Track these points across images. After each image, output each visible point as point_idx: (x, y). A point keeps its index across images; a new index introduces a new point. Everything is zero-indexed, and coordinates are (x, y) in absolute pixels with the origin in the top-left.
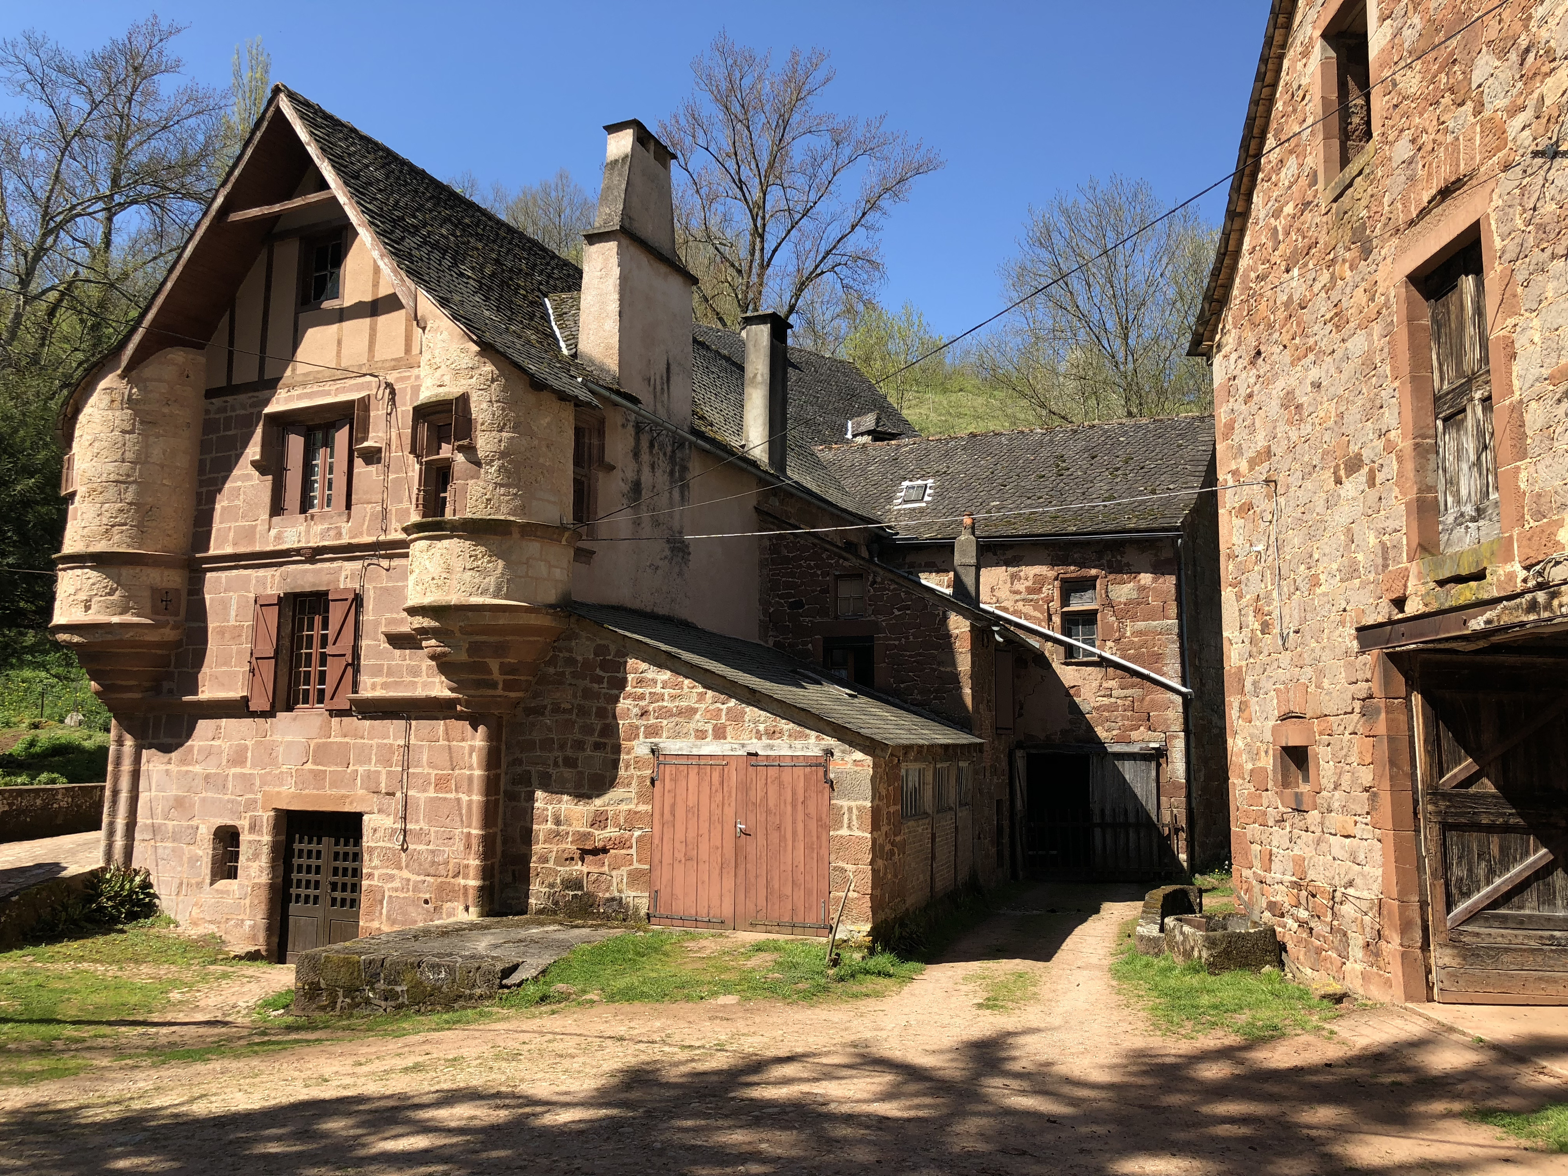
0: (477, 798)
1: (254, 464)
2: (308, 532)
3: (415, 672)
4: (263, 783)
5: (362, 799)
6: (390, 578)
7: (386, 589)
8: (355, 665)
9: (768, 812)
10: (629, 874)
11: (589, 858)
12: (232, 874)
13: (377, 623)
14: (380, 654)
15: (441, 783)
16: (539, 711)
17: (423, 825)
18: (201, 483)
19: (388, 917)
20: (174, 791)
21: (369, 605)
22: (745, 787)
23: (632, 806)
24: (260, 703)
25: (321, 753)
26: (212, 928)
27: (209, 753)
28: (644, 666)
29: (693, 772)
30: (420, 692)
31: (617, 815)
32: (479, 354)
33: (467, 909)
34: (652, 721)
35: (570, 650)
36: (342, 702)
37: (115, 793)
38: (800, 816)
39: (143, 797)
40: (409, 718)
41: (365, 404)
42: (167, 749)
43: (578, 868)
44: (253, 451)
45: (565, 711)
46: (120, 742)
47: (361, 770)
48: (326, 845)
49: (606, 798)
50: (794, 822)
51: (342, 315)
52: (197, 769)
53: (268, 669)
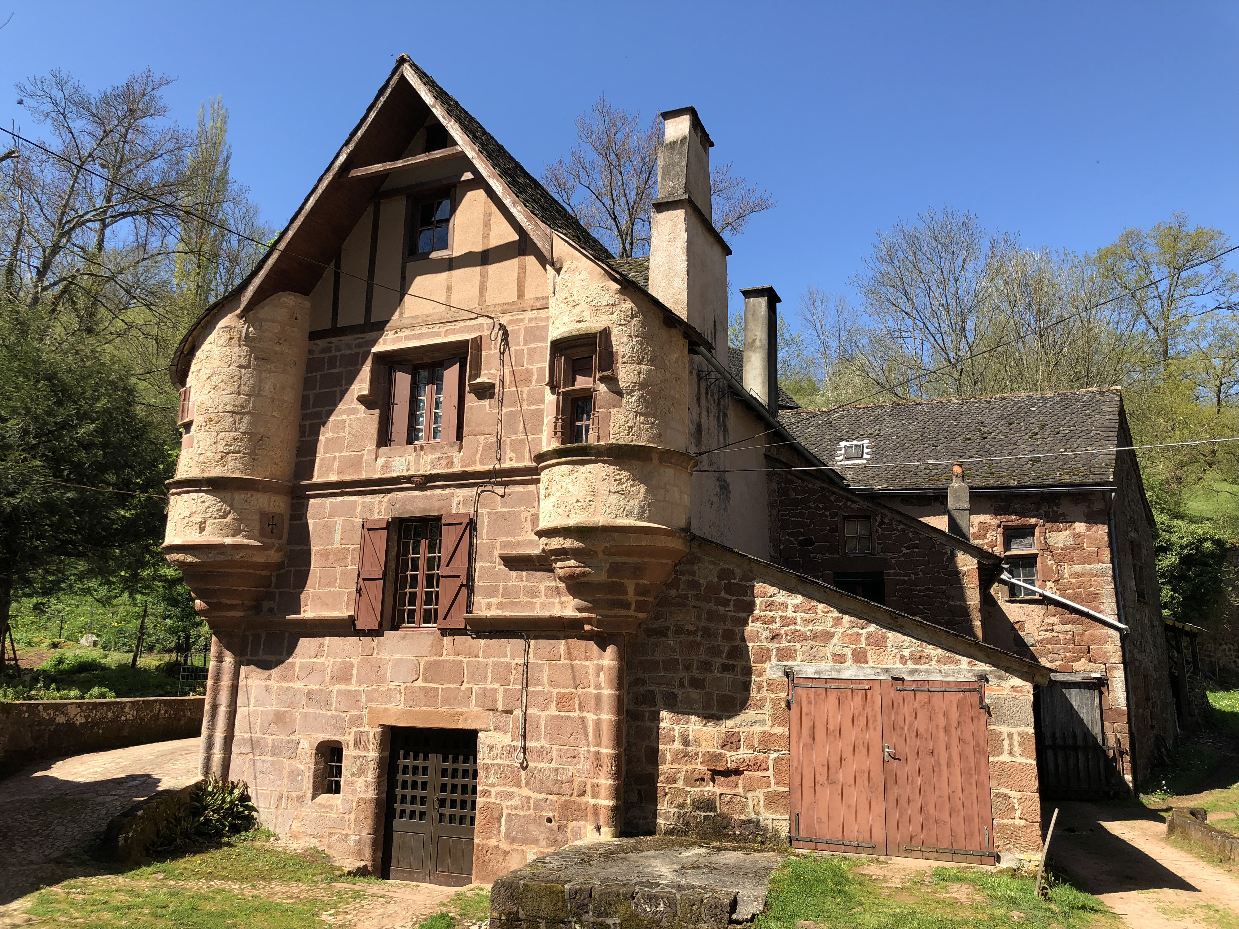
0: (608, 717)
1: (362, 399)
2: (417, 461)
3: (533, 593)
4: (369, 700)
5: (478, 717)
6: (504, 504)
7: (501, 514)
8: (469, 586)
9: (919, 736)
10: (767, 796)
11: (720, 779)
12: (335, 788)
13: (492, 547)
14: (494, 576)
15: (563, 702)
16: (662, 632)
17: (543, 742)
18: (304, 417)
19: (507, 836)
20: (273, 706)
21: (484, 528)
22: (890, 712)
23: (766, 728)
24: (367, 622)
25: (434, 670)
26: (314, 842)
27: (311, 670)
28: (773, 590)
29: (835, 693)
30: (538, 612)
31: (750, 737)
32: (619, 292)
33: (598, 829)
34: (784, 644)
35: (693, 574)
36: (457, 621)
37: (215, 707)
38: (955, 742)
39: (241, 712)
40: (528, 638)
41: (477, 343)
42: (266, 666)
43: (710, 789)
44: (361, 386)
45: (689, 633)
46: (220, 658)
47: (476, 687)
48: (434, 761)
49: (738, 719)
50: (948, 747)
52: (298, 685)
53: (375, 590)
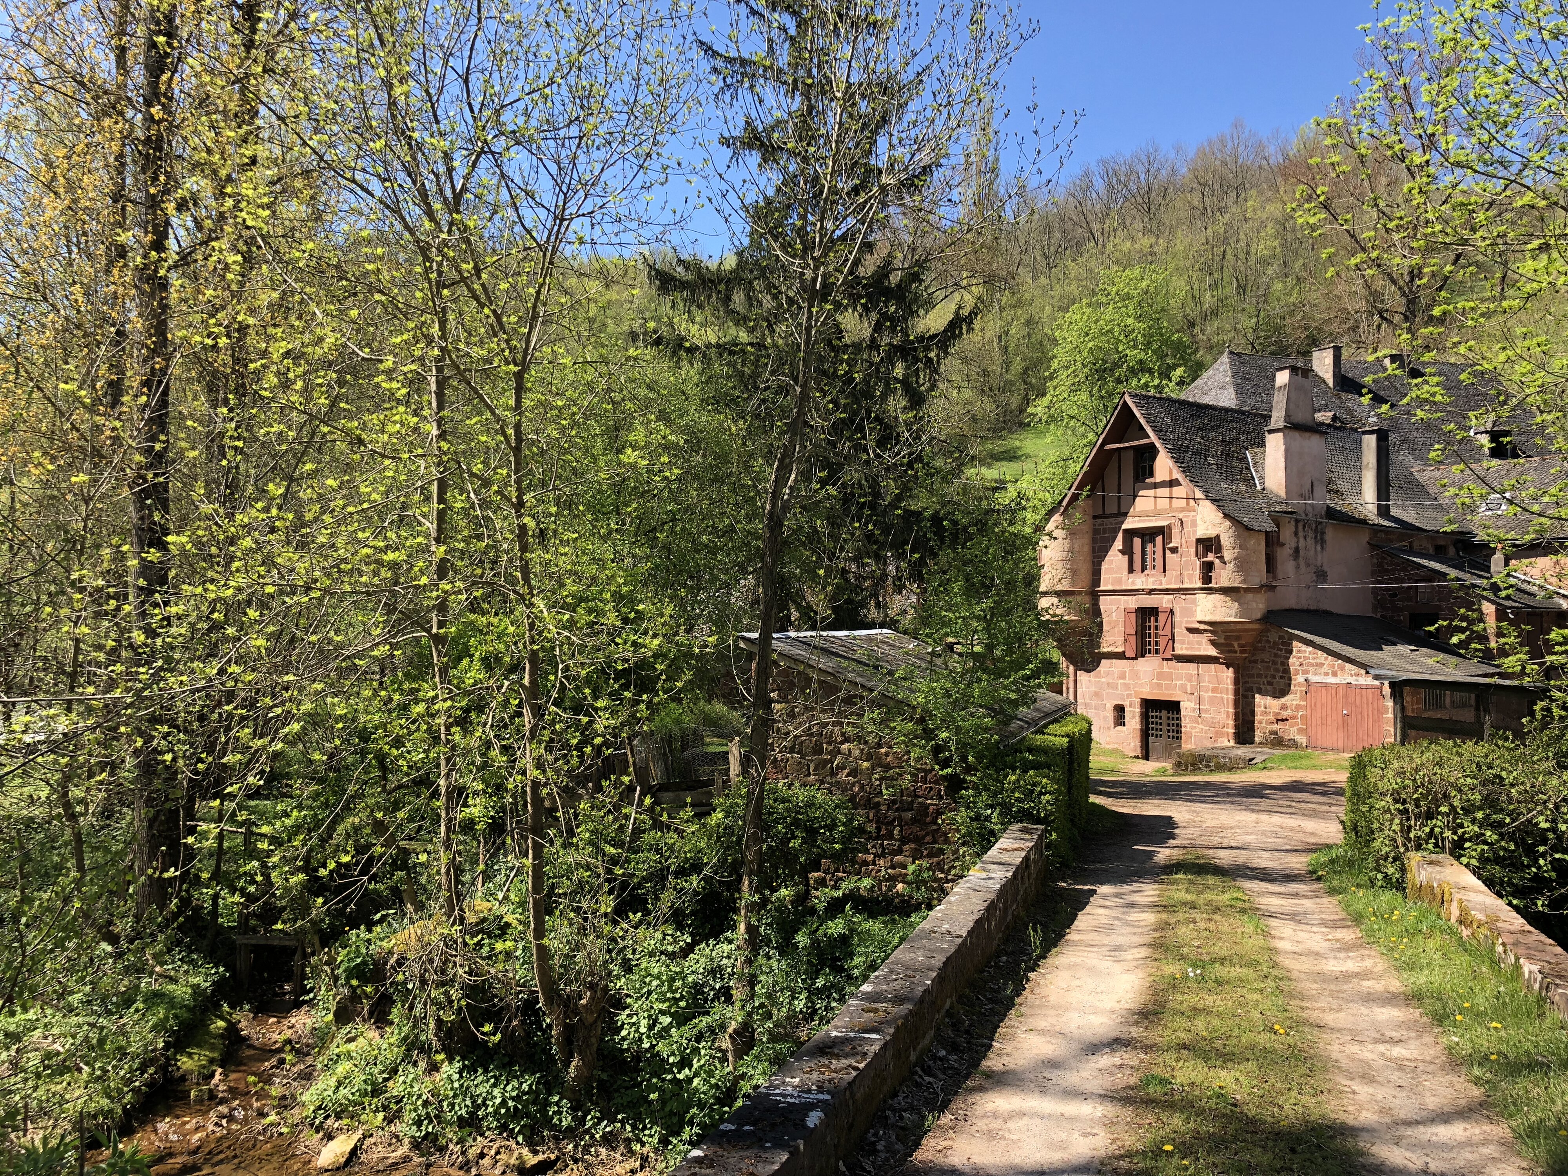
0: (1231, 697)
1: (1119, 550)
2: (1146, 581)
3: (1200, 643)
4: (1134, 687)
5: (1180, 696)
6: (1185, 604)
7: (1184, 608)
8: (1172, 639)
9: (1357, 707)
10: (1298, 730)
11: (1280, 723)
12: (1123, 724)
13: (1181, 623)
14: (1183, 636)
15: (1214, 690)
16: (1256, 662)
17: (1207, 706)
18: (1094, 558)
19: (1194, 744)
20: (1093, 689)
21: (1177, 614)
22: (1346, 697)
23: (1297, 702)
24: (1130, 653)
25: (1160, 676)
26: (1117, 745)
27: (1108, 674)
28: (1300, 645)
29: (1324, 689)
30: (1202, 652)
31: (1291, 706)
32: (1224, 517)
33: (1229, 740)
34: (1305, 668)
35: (1268, 638)
36: (1168, 655)
37: (1068, 689)
38: (1371, 709)
39: (1080, 691)
40: (1198, 663)
41: (1169, 527)
42: (1088, 671)
43: (1275, 727)
44: (1118, 544)
45: (1266, 662)
46: (1068, 668)
47: (1178, 683)
48: (1164, 713)
49: (1286, 698)
50: (1368, 711)
51: (1156, 486)
52: (1103, 680)
53: (1133, 639)
